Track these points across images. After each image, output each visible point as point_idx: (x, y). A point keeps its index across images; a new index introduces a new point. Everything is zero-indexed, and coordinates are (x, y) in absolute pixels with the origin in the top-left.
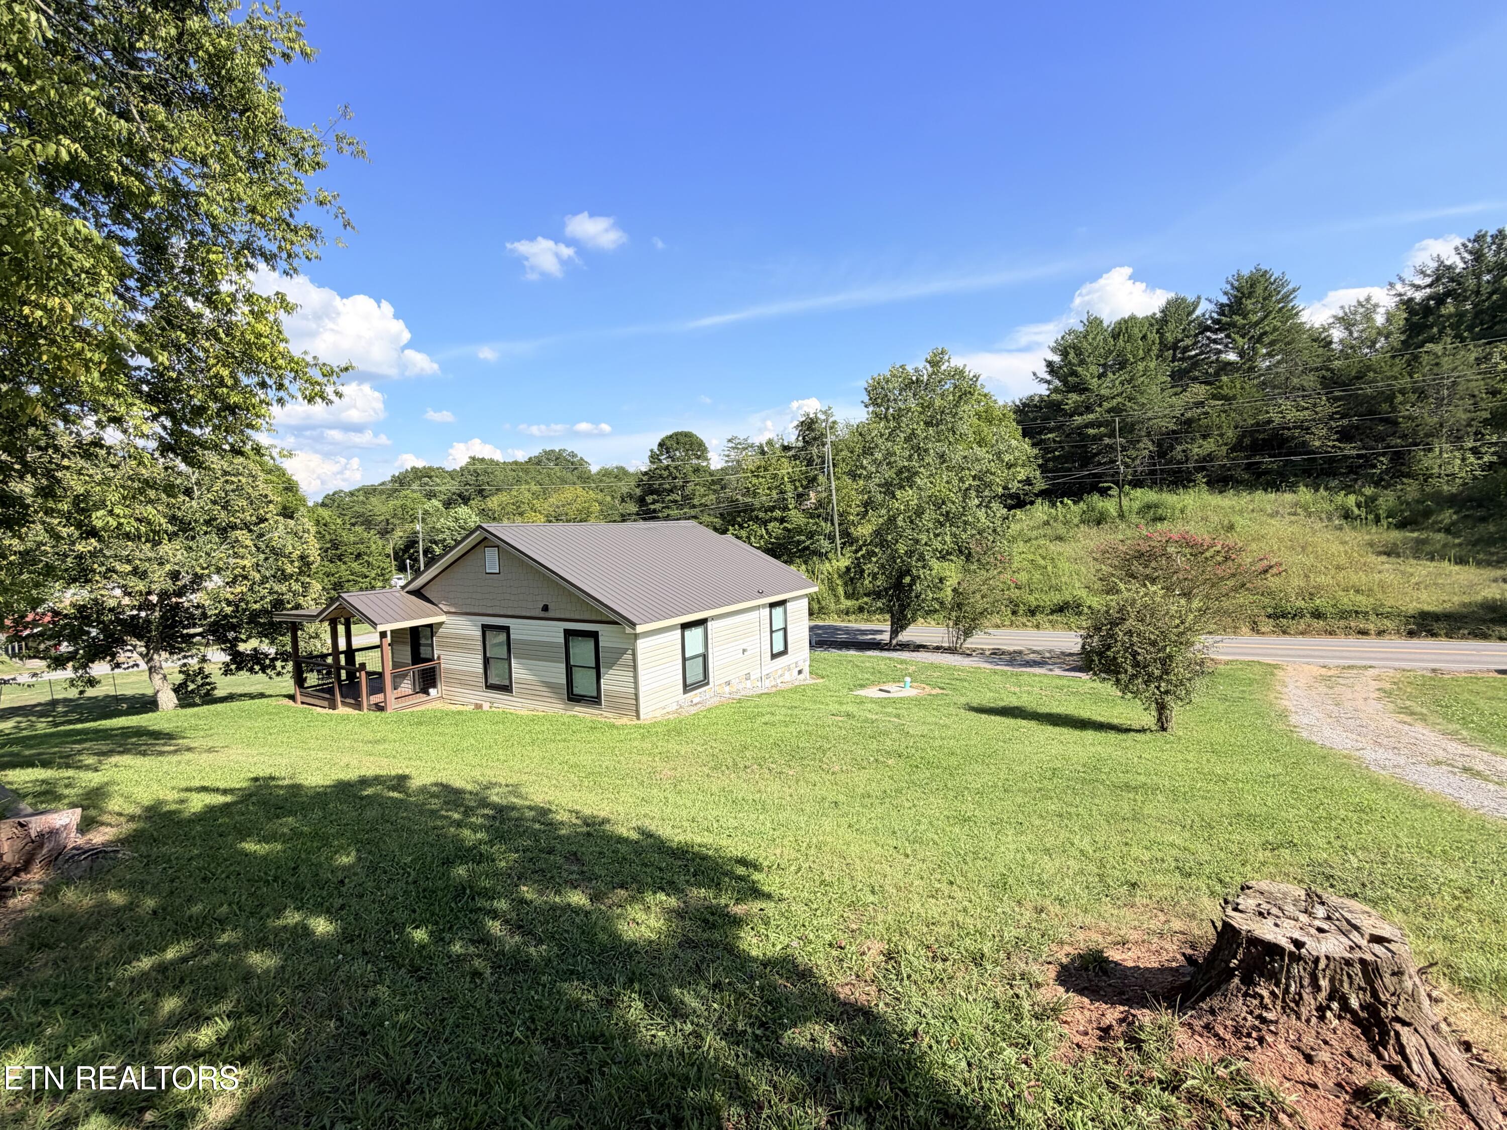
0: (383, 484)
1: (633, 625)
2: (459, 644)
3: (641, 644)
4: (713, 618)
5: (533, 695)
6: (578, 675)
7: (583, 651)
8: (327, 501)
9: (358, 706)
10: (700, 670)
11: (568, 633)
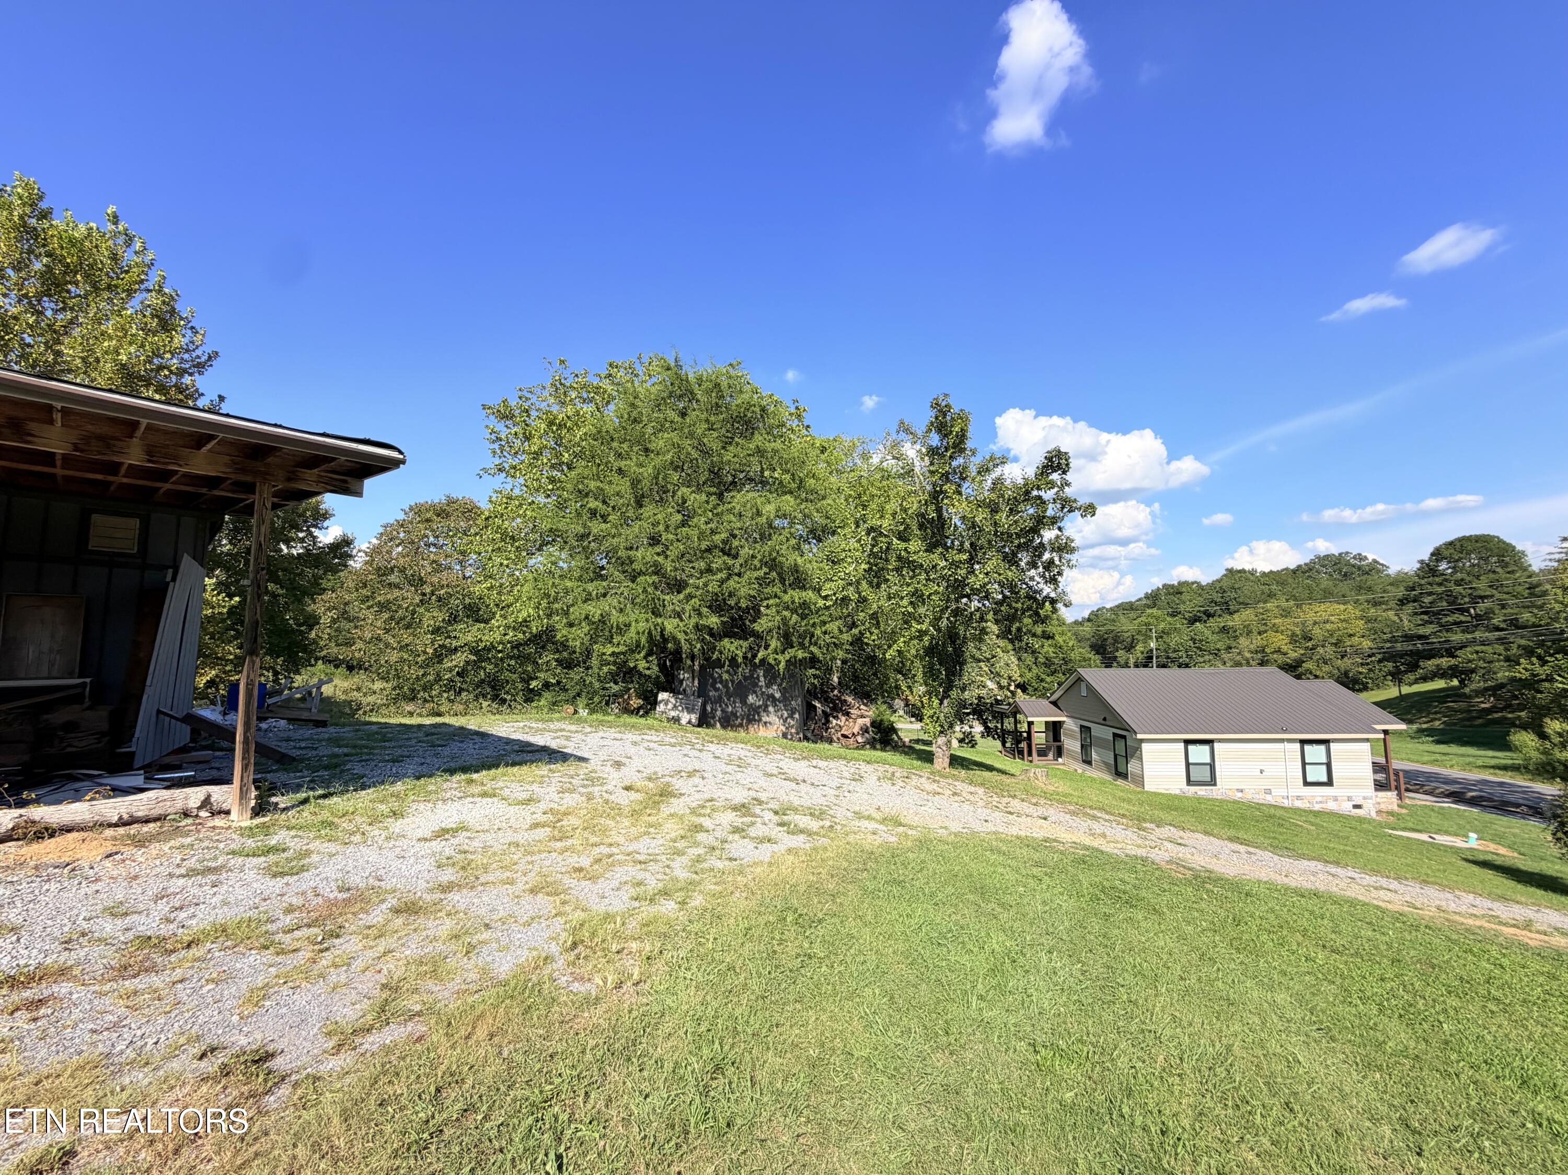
0: (1140, 600)
1: (1136, 733)
2: (1071, 736)
3: (1145, 746)
4: (1220, 741)
5: (1100, 770)
6: (1119, 759)
7: (1120, 744)
8: (1092, 617)
9: (1023, 759)
10: (1209, 774)
11: (1115, 735)
